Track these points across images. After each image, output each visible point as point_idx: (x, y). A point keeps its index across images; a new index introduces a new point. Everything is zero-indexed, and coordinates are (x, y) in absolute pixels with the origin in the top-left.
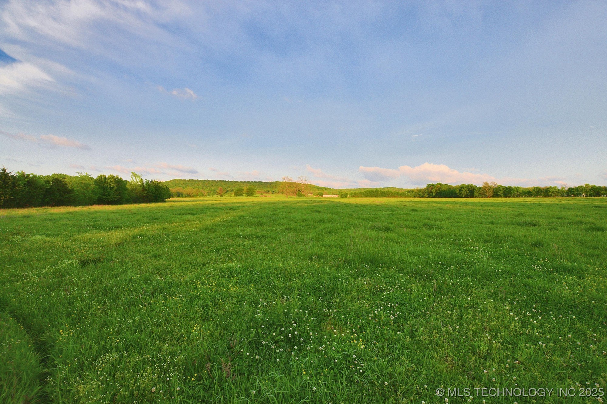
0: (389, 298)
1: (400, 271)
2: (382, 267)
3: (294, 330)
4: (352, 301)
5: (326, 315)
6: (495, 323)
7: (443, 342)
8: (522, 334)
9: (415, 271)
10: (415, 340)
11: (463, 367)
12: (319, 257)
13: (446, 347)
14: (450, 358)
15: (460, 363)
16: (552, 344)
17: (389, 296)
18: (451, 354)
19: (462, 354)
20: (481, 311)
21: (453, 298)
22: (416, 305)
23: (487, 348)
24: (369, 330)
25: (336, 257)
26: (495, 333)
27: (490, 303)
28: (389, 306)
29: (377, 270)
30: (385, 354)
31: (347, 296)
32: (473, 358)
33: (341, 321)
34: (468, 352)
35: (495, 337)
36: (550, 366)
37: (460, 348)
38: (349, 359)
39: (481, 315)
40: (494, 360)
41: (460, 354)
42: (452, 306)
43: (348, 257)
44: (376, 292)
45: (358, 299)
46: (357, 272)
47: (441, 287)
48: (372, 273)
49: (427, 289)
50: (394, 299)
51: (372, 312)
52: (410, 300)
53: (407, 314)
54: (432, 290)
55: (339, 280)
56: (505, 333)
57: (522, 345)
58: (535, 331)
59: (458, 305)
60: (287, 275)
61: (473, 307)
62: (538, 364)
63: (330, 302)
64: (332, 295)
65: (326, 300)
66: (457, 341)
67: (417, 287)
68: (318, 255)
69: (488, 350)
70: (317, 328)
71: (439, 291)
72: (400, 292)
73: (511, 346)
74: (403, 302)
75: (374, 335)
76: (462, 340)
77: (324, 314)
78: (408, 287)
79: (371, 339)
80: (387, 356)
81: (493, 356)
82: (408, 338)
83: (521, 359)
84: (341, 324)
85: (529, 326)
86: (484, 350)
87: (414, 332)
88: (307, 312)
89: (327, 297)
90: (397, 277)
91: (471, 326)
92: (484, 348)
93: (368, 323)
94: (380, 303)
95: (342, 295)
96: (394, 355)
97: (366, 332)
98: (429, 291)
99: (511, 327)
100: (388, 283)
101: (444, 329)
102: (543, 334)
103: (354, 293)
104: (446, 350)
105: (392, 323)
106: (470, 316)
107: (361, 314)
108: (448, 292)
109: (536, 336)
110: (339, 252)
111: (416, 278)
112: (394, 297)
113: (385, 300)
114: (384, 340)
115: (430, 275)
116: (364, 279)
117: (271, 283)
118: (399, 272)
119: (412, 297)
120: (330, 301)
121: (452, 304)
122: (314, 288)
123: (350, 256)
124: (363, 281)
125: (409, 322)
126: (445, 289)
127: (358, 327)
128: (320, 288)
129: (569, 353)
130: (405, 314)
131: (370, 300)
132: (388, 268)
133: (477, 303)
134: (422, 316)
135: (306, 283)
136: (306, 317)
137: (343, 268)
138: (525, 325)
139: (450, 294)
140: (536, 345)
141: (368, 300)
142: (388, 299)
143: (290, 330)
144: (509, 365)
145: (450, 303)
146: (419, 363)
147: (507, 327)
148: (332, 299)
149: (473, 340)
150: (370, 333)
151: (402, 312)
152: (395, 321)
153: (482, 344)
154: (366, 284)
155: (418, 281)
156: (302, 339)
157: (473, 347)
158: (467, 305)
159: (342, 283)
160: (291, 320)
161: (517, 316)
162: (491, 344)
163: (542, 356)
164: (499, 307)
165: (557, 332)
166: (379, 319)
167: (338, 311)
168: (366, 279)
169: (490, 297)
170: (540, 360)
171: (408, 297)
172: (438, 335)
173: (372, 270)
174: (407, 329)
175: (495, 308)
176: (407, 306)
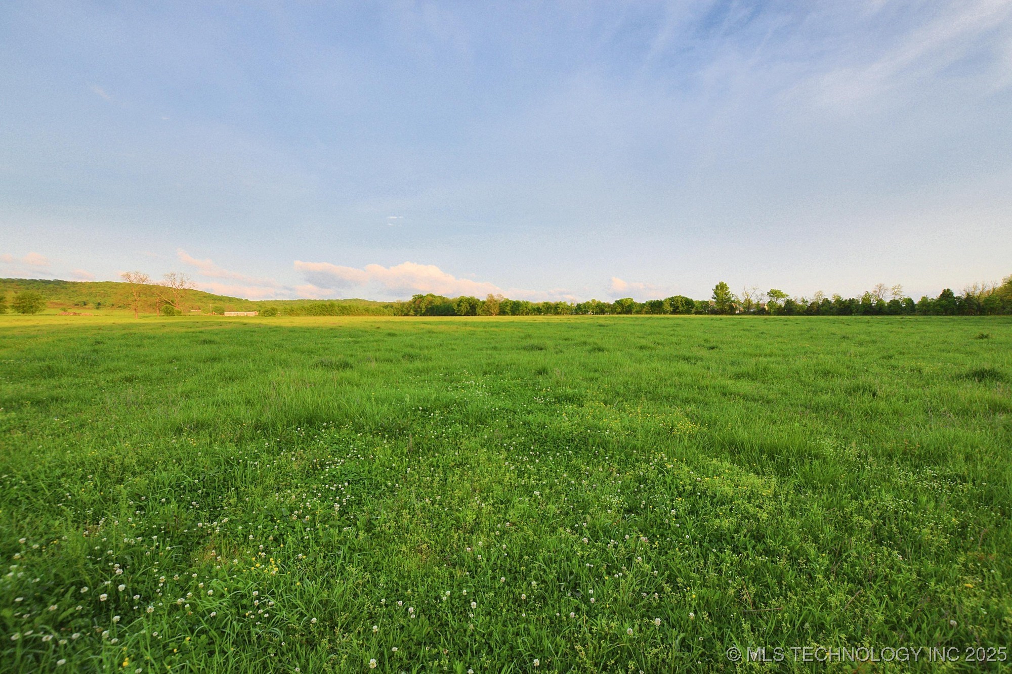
0: (334, 476)
1: (358, 428)
2: (327, 428)
3: (117, 582)
4: (264, 496)
5: (204, 535)
6: (487, 479)
7: (417, 525)
8: (518, 487)
9: (382, 426)
10: (373, 534)
11: (442, 552)
12: (199, 426)
13: (420, 531)
14: (425, 546)
15: (439, 548)
16: (547, 491)
17: (334, 473)
18: (427, 539)
19: (441, 535)
20: (472, 468)
21: (435, 457)
22: (379, 478)
23: (475, 516)
24: (290, 539)
25: (238, 422)
26: (485, 492)
27: (483, 454)
28: (334, 489)
29: (319, 434)
30: (319, 572)
31: (254, 489)
32: (456, 536)
33: (237, 536)
34: (450, 529)
35: (485, 499)
36: (544, 518)
37: (439, 527)
38: (244, 602)
39: (470, 473)
40: (482, 532)
41: (439, 536)
42: (432, 469)
43: (263, 419)
44: (312, 471)
45: (278, 490)
46: (280, 442)
47: (420, 443)
48: (309, 439)
49: (399, 451)
50: (343, 476)
51: (302, 505)
52: (369, 473)
53: (364, 495)
54: (405, 450)
55: (239, 463)
56: (498, 490)
57: (516, 500)
58: (532, 479)
59: (441, 465)
60: (114, 472)
61: (461, 464)
62: (531, 519)
63: (215, 508)
64: (222, 492)
65: (209, 505)
66: (437, 519)
67: (383, 450)
68: (198, 423)
69: (475, 520)
70: (183, 561)
71: (414, 452)
72: (355, 463)
73: (503, 506)
74: (358, 478)
75: (301, 544)
76: (444, 515)
77: (199, 533)
78: (370, 452)
79: (295, 553)
80: (322, 573)
81: (481, 526)
82: (361, 533)
83: (514, 520)
84: (236, 542)
85: (526, 475)
86: (471, 521)
87: (373, 522)
88: (155, 537)
89: (209, 500)
90: (353, 440)
91: (457, 491)
92: (470, 519)
93: (291, 527)
94: (318, 488)
95: (243, 489)
96: (336, 568)
97: (285, 544)
98: (402, 453)
99: (506, 480)
100: (335, 452)
101: (419, 505)
102: (539, 480)
103: (270, 481)
104: (421, 536)
105: (336, 515)
106: (456, 478)
107: (280, 515)
108: (429, 449)
109: (533, 485)
110: (242, 412)
111: (383, 436)
112: (344, 472)
113: (326, 482)
114: (318, 548)
115: (404, 429)
116: (293, 453)
117: (64, 497)
118: (356, 432)
119: (373, 467)
120: (217, 505)
121: (433, 467)
122: (179, 486)
123: (267, 416)
124: (289, 456)
125: (365, 508)
126: (425, 446)
127: (271, 538)
128: (195, 484)
129: (563, 496)
130: (361, 497)
131: (301, 487)
132: (338, 428)
133: (467, 458)
134: (387, 494)
135: (161, 481)
136: (154, 548)
137: (252, 439)
138: (521, 474)
139: (432, 452)
140: (532, 496)
141: (297, 487)
142: (333, 479)
143: (106, 587)
144: (500, 531)
145: (431, 465)
146: (377, 568)
147: (500, 483)
148: (222, 501)
149: (458, 510)
150: (294, 543)
151: (355, 495)
152: (342, 513)
153: (469, 512)
154: (293, 461)
155: (385, 441)
156: (137, 597)
157: (457, 520)
158: (453, 464)
159: (246, 466)
160: (111, 564)
161: (513, 464)
162: (480, 509)
163: (537, 508)
164: (493, 457)
165: (554, 475)
166: (314, 515)
167: (231, 521)
168: (296, 451)
169: (483, 446)
170: (534, 514)
171: (367, 468)
172: (409, 516)
173: (309, 436)
174: (362, 518)
175: (489, 459)
176: (364, 483)
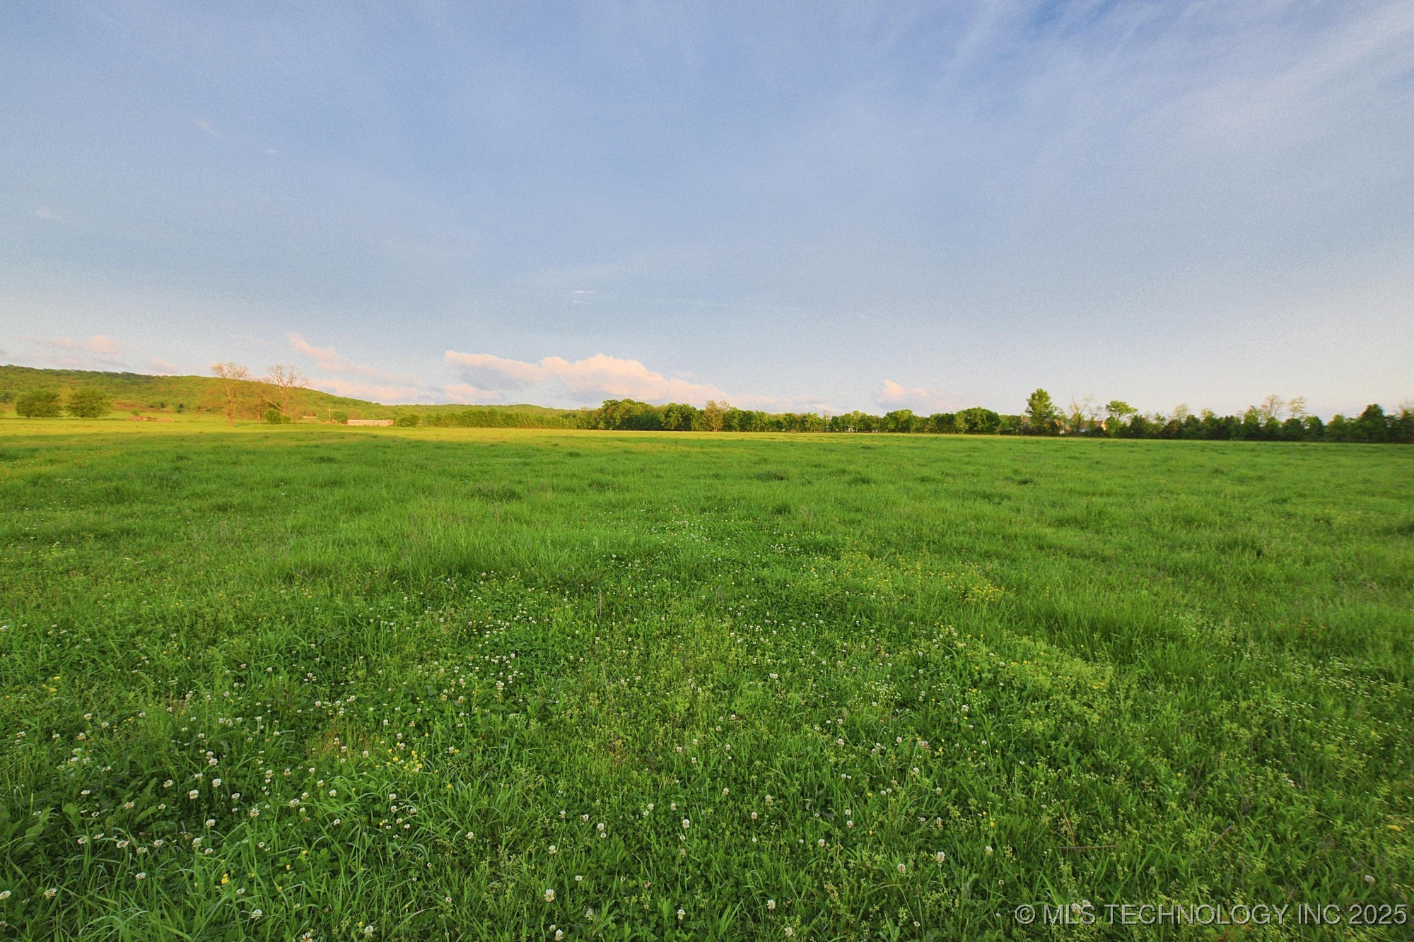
0: (496, 645)
1: (529, 581)
2: (486, 579)
3: (210, 776)
4: (403, 668)
5: (322, 718)
6: (705, 655)
7: (608, 714)
8: (747, 667)
9: (561, 579)
10: (550, 724)
11: (642, 752)
12: (316, 572)
13: (613, 723)
14: (619, 743)
15: (638, 746)
16: (788, 674)
17: (497, 640)
18: (622, 734)
19: (642, 729)
20: (683, 639)
21: (634, 623)
22: (557, 649)
23: (687, 705)
24: (438, 726)
25: (367, 568)
26: (702, 674)
27: (699, 621)
28: (496, 661)
29: (475, 588)
30: (476, 771)
31: (388, 658)
32: (662, 731)
33: (367, 720)
34: (654, 721)
35: (702, 683)
36: (783, 710)
37: (639, 718)
38: (378, 807)
39: (681, 646)
40: (698, 726)
41: (638, 730)
42: (630, 639)
43: (401, 565)
44: (467, 637)
45: (421, 660)
46: (423, 596)
47: (613, 604)
48: (462, 595)
49: (584, 613)
50: (509, 645)
51: (453, 682)
52: (544, 641)
53: (537, 672)
54: (593, 613)
55: (369, 623)
56: (720, 670)
57: (744, 684)
58: (767, 657)
59: (641, 634)
60: (204, 631)
61: (669, 633)
62: (766, 711)
63: (338, 682)
64: (347, 662)
65: (329, 678)
66: (635, 706)
67: (562, 612)
68: (314, 568)
69: (689, 709)
70: (296, 752)
71: (605, 615)
72: (525, 628)
73: (727, 692)
74: (529, 648)
75: (453, 734)
76: (645, 702)
77: (317, 715)
78: (545, 614)
79: (445, 745)
80: (480, 773)
81: (696, 718)
82: (533, 722)
83: (741, 711)
84: (365, 729)
85: (758, 651)
86: (683, 711)
87: (549, 707)
88: (259, 718)
89: (330, 671)
90: (522, 597)
91: (663, 670)
92: (682, 706)
93: (439, 711)
94: (475, 659)
95: (374, 658)
96: (499, 767)
97: (430, 733)
98: (589, 616)
99: (730, 658)
100: (498, 612)
101: (611, 687)
102: (777, 659)
103: (410, 648)
104: (613, 729)
105: (499, 697)
106: (662, 652)
107: (424, 694)
108: (625, 612)
109: (768, 665)
110: (373, 555)
111: (563, 593)
112: (509, 639)
113: (486, 651)
114: (475, 740)
115: (591, 583)
116: (441, 611)
117: (140, 661)
118: (526, 586)
119: (550, 634)
120: (339, 678)
121: (631, 636)
122: (290, 652)
123: (405, 563)
124: (436, 616)
125: (539, 689)
126: (620, 607)
127: (412, 724)
128: (311, 650)
129: (810, 681)
130: (533, 674)
131: (452, 657)
132: (502, 579)
133: (677, 626)
134: (568, 671)
135: (266, 644)
136: (258, 732)
137: (386, 592)
138: (751, 650)
139: (629, 616)
140: (766, 681)
141: (446, 658)
142: (495, 648)
143: (197, 781)
144: (722, 726)
145: (628, 634)
146: (554, 769)
147: (723, 660)
148: (347, 673)
149: (664, 696)
150: (443, 732)
151: (524, 671)
152: (508, 694)
153: (679, 699)
154: (442, 623)
155: (566, 600)
156: (236, 796)
157: (664, 709)
158: (658, 633)
159: (378, 628)
160: (202, 751)
161: (741, 636)
162: (695, 695)
163: (773, 696)
164: (714, 625)
165: (797, 652)
166: (470, 695)
167: (358, 700)
168: (444, 610)
169: (699, 609)
170: (769, 704)
171: (540, 635)
172: (597, 702)
173: (462, 589)
174: (534, 702)
175: (708, 628)
176: (537, 656)
